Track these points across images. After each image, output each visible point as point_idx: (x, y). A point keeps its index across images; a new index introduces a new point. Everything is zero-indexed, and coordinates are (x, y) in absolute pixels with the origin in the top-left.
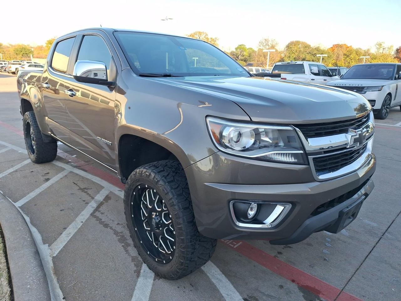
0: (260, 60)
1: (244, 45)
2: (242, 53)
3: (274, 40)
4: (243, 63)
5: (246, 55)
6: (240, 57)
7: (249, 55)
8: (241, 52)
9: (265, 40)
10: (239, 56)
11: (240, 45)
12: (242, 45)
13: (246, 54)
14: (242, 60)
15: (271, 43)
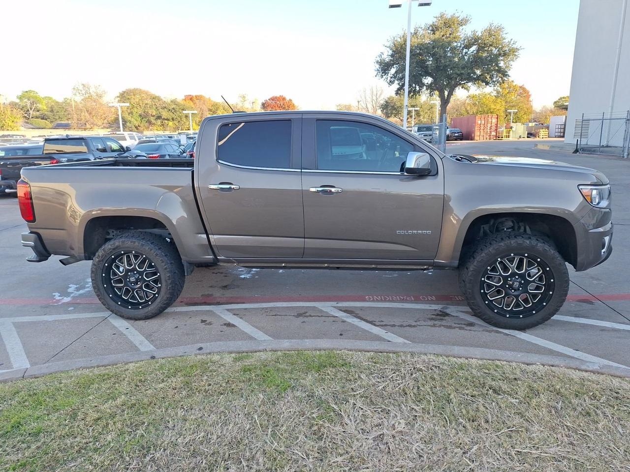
0: (82, 117)
1: (34, 91)
2: (35, 105)
3: (99, 86)
4: (45, 123)
5: (44, 109)
6: (31, 112)
7: (49, 109)
8: (32, 104)
9: (83, 85)
10: (28, 111)
11: (27, 92)
12: (30, 91)
13: (42, 106)
14: (37, 117)
15: (95, 91)
